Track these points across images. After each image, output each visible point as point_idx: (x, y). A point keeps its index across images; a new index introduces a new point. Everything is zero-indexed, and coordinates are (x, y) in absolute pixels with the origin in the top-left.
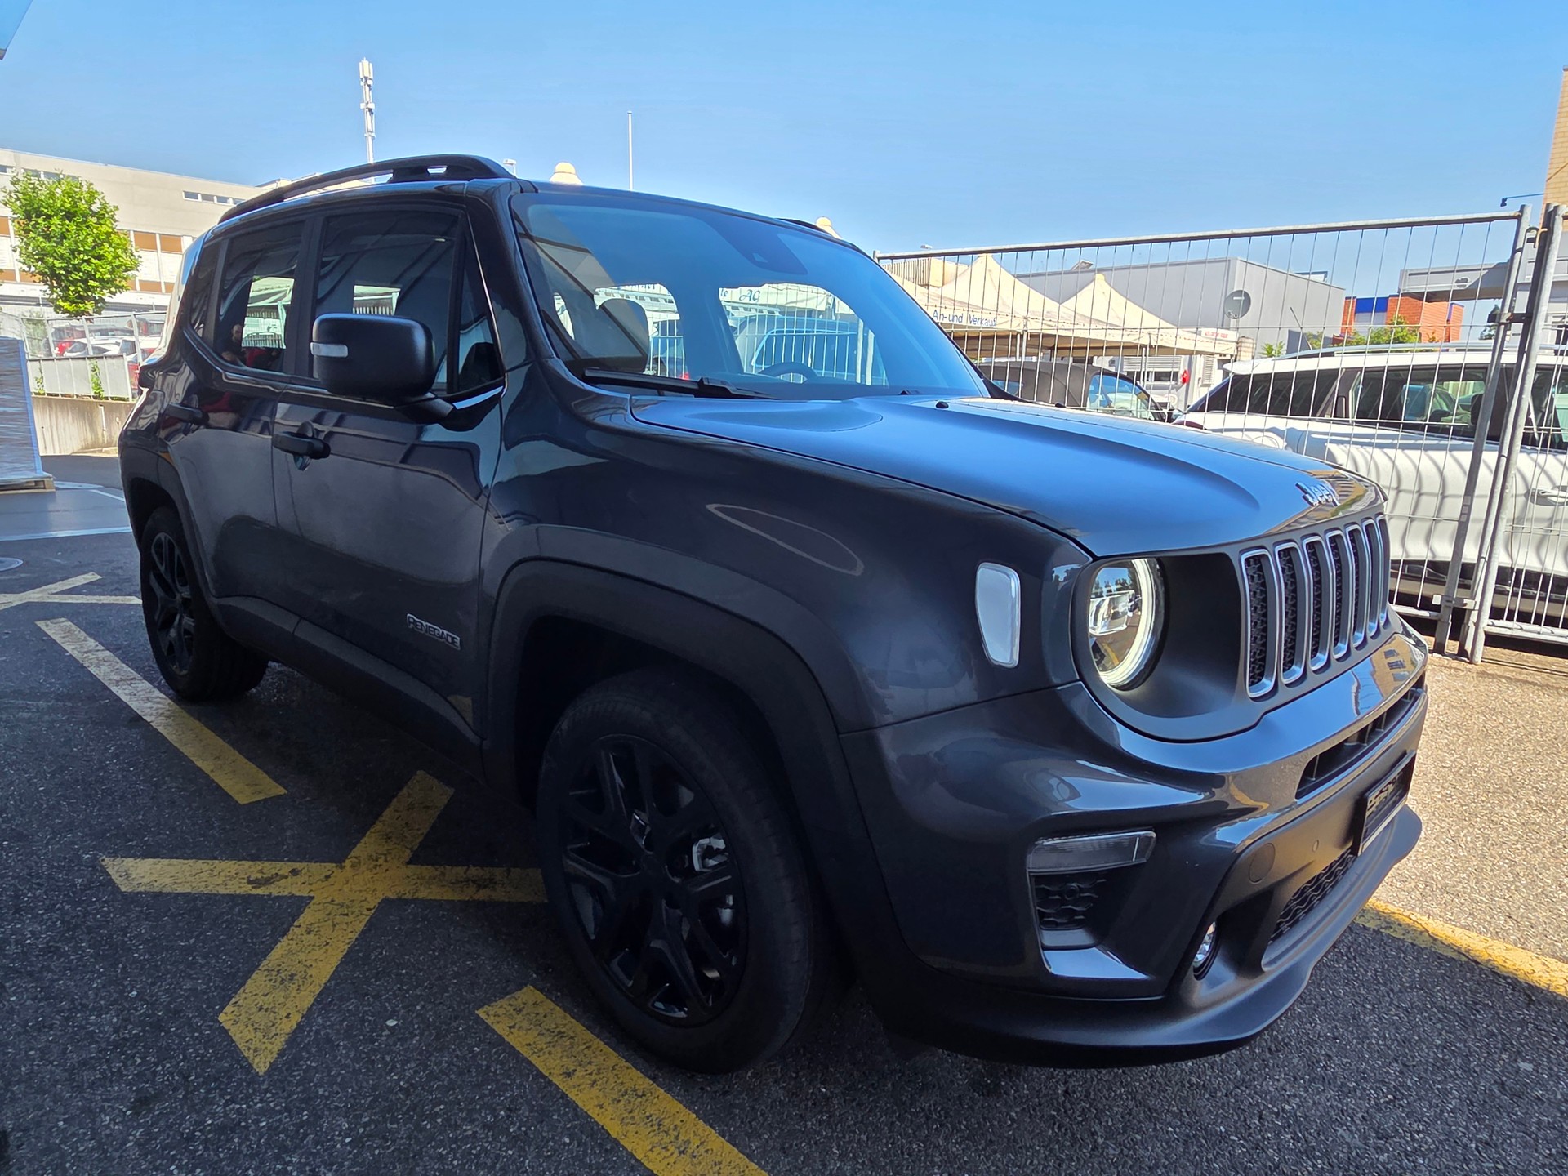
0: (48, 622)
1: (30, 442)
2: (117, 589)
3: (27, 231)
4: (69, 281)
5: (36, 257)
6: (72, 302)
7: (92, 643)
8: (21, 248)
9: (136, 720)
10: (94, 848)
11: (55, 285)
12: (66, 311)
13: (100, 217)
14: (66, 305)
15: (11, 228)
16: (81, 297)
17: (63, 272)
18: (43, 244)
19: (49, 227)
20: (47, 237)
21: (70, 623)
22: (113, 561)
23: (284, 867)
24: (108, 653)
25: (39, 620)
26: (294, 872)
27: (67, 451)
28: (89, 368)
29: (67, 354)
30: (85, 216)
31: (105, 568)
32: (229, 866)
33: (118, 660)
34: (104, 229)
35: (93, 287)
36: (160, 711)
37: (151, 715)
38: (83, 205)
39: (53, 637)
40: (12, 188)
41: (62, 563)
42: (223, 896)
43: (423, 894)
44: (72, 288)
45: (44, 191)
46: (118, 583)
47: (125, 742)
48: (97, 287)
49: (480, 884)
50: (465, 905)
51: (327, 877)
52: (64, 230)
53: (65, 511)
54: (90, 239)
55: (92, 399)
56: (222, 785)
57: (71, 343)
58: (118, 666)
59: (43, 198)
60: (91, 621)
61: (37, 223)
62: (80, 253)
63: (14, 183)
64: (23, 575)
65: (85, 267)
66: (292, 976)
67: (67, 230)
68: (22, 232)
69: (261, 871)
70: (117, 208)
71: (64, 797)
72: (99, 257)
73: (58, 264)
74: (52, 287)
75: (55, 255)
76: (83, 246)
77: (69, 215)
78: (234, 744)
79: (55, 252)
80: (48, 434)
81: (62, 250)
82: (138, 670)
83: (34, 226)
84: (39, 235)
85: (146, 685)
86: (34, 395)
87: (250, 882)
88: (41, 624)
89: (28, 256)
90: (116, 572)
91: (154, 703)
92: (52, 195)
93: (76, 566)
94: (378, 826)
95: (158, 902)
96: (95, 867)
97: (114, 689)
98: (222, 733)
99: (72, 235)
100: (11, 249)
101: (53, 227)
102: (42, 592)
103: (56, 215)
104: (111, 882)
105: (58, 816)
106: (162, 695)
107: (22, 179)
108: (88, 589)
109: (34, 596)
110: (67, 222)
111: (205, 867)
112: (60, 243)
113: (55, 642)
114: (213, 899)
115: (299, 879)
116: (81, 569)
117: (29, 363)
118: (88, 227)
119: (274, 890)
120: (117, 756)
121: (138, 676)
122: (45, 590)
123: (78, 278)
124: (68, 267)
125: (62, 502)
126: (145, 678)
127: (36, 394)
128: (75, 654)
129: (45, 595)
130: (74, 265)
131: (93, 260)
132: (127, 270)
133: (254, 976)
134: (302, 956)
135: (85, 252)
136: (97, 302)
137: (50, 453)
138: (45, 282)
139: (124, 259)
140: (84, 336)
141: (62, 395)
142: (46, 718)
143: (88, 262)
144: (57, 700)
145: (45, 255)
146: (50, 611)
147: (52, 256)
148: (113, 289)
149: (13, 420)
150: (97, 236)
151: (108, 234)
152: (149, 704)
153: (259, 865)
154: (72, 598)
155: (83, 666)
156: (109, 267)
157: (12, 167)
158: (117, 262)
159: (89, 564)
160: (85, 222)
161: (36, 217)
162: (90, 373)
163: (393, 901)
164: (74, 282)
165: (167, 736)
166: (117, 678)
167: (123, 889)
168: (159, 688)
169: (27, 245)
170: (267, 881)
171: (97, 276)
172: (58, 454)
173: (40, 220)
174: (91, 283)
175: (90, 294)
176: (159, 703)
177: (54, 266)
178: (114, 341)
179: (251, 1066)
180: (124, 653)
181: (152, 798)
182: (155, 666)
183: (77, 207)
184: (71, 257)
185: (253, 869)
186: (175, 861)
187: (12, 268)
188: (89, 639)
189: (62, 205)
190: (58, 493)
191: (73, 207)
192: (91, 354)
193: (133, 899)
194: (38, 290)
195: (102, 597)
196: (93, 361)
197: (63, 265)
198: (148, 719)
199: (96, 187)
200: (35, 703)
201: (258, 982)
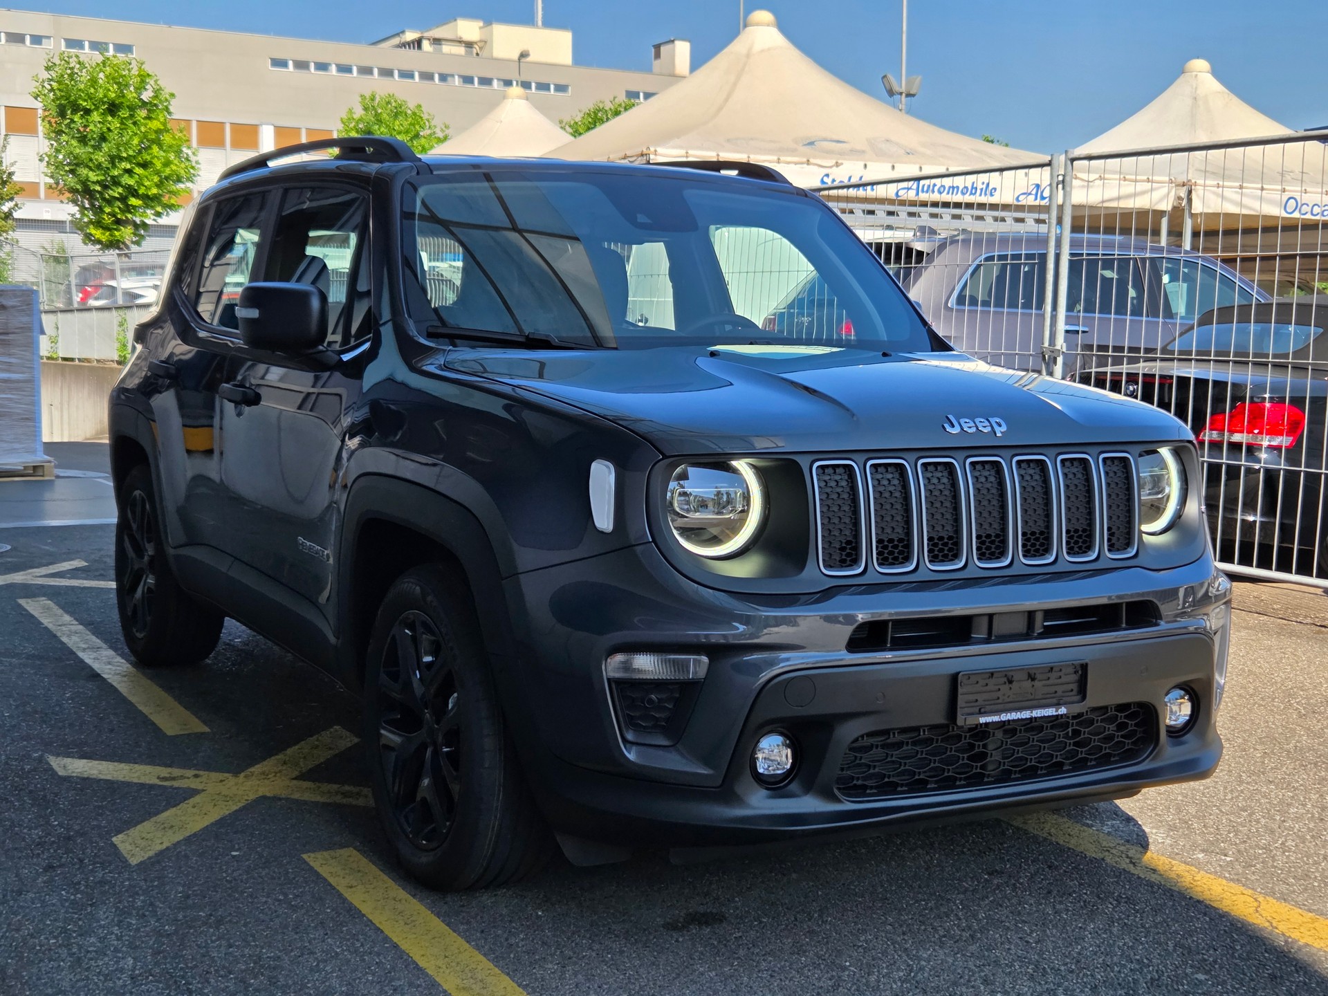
0: (29, 600)
1: (31, 419)
2: (101, 575)
3: (60, 132)
4: (104, 199)
5: (67, 168)
6: (106, 228)
7: (67, 618)
8: (49, 156)
9: (95, 676)
10: (42, 751)
11: (87, 206)
12: (99, 242)
13: (150, 107)
14: (97, 233)
15: (40, 128)
16: (118, 222)
17: (98, 188)
18: (78, 151)
19: (86, 126)
20: (83, 140)
21: (50, 602)
22: (103, 549)
23: (189, 773)
24: (81, 627)
25: (21, 598)
26: (196, 776)
27: (78, 437)
28: (116, 323)
29: (93, 303)
30: (132, 108)
31: (93, 556)
32: (148, 768)
33: (89, 633)
34: (155, 125)
35: (134, 207)
36: (118, 672)
37: (110, 674)
38: (131, 94)
39: (32, 612)
40: (46, 75)
41: (51, 549)
42: (136, 784)
43: (296, 796)
44: (107, 210)
45: (84, 76)
46: (103, 569)
47: (81, 690)
48: (139, 207)
49: (345, 795)
50: (325, 805)
51: (221, 781)
52: (105, 129)
53: (62, 500)
54: (136, 141)
55: (115, 365)
56: (156, 722)
57: (97, 287)
58: (88, 637)
59: (82, 86)
60: (69, 601)
61: (73, 121)
62: (121, 159)
63: (48, 69)
64: (9, 560)
65: (127, 180)
66: (172, 827)
67: (109, 129)
68: (53, 135)
69: (170, 773)
70: (172, 95)
71: (24, 720)
72: (144, 165)
73: (93, 176)
74: (83, 208)
75: (91, 164)
76: (126, 150)
77: (113, 109)
78: (178, 699)
79: (91, 160)
80: (56, 414)
81: (100, 157)
82: (106, 641)
83: (68, 126)
84: (73, 137)
85: (111, 653)
86: (45, 360)
87: (158, 778)
88: (22, 602)
89: (57, 167)
90: (104, 559)
91: (114, 665)
92: (93, 82)
93: (64, 553)
94: (280, 756)
95: (86, 783)
96: (40, 760)
97: (81, 654)
98: (168, 689)
99: (113, 136)
100: (37, 158)
101: (92, 127)
102: (26, 575)
103: (97, 108)
104: (52, 769)
105: (17, 732)
106: (123, 661)
107: (58, 62)
108: (74, 573)
109: (18, 578)
110: (110, 118)
111: (127, 767)
112: (97, 148)
113: (32, 616)
114: (128, 784)
115: (198, 780)
116: (68, 556)
117: (44, 317)
118: (135, 123)
119: (176, 784)
120: (72, 699)
121: (104, 646)
122: (30, 574)
123: (117, 195)
124: (106, 180)
125: (61, 490)
126: (111, 647)
127: (48, 358)
128: (50, 626)
129: (29, 577)
130: (113, 177)
131: (138, 170)
132: (179, 180)
133: (145, 823)
134: (183, 818)
135: (128, 159)
136: (136, 226)
137: (57, 439)
138: (75, 202)
139: (177, 167)
140: (113, 277)
141: (79, 360)
142: (17, 670)
143: (129, 172)
144: (27, 659)
145: (77, 165)
146: (31, 591)
147: (88, 166)
148: (159, 209)
149: (16, 389)
150: (145, 135)
151: (158, 132)
152: (110, 667)
153: (169, 770)
154: (55, 581)
155: (55, 636)
156: (156, 179)
157: (49, 37)
158: (168, 171)
159: (78, 552)
160: (132, 116)
161: (72, 114)
162: (116, 328)
163: (269, 798)
164: (109, 202)
165: (119, 689)
166: (84, 646)
167: (60, 774)
168: (123, 656)
169: (58, 151)
170: (174, 779)
171: (140, 192)
172: (66, 440)
173: (76, 118)
174: (133, 201)
175: (129, 216)
176: (118, 666)
177: (87, 180)
178: (150, 283)
179: (127, 861)
180: (95, 628)
181: (96, 727)
182: (122, 639)
183: (123, 96)
184: (110, 166)
185: (164, 772)
186: (104, 762)
187: (38, 181)
188: (65, 615)
189: (105, 96)
190: (58, 482)
191: (119, 97)
192: (120, 302)
193: (67, 779)
194: (66, 211)
195: (85, 581)
196: (121, 312)
197: (100, 178)
198: (105, 676)
199: (147, 68)
200: (8, 660)
201: (147, 826)
